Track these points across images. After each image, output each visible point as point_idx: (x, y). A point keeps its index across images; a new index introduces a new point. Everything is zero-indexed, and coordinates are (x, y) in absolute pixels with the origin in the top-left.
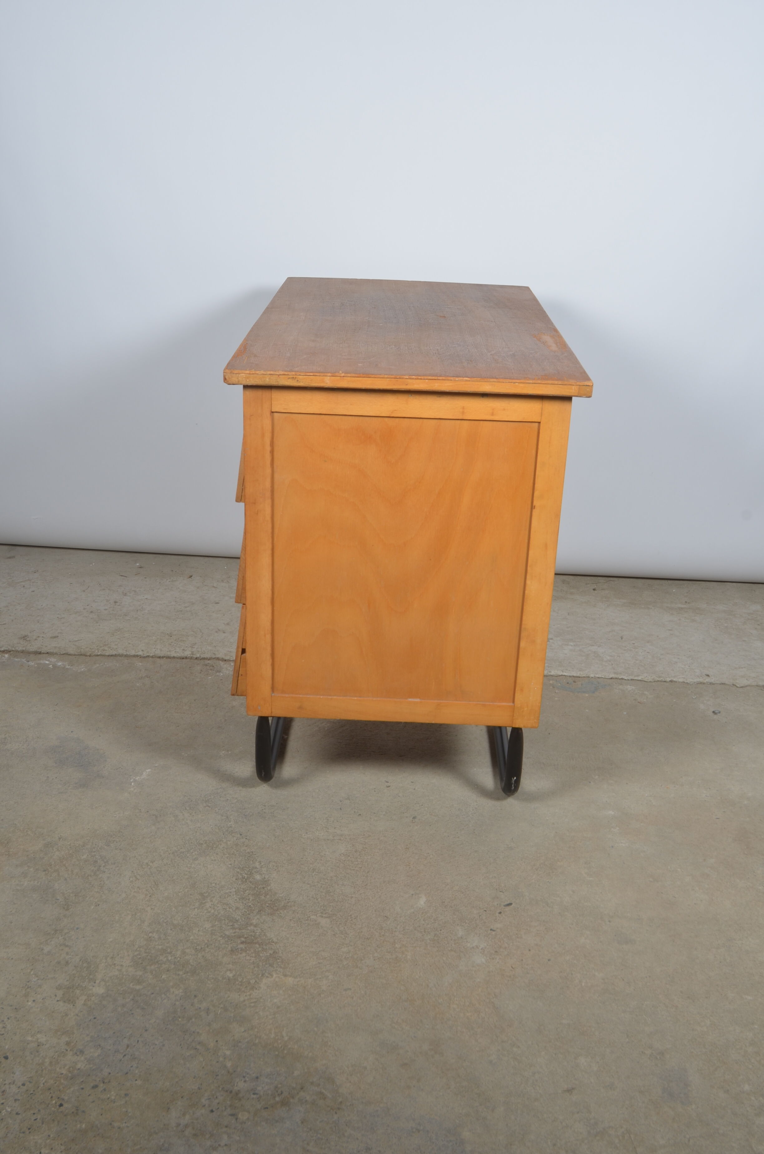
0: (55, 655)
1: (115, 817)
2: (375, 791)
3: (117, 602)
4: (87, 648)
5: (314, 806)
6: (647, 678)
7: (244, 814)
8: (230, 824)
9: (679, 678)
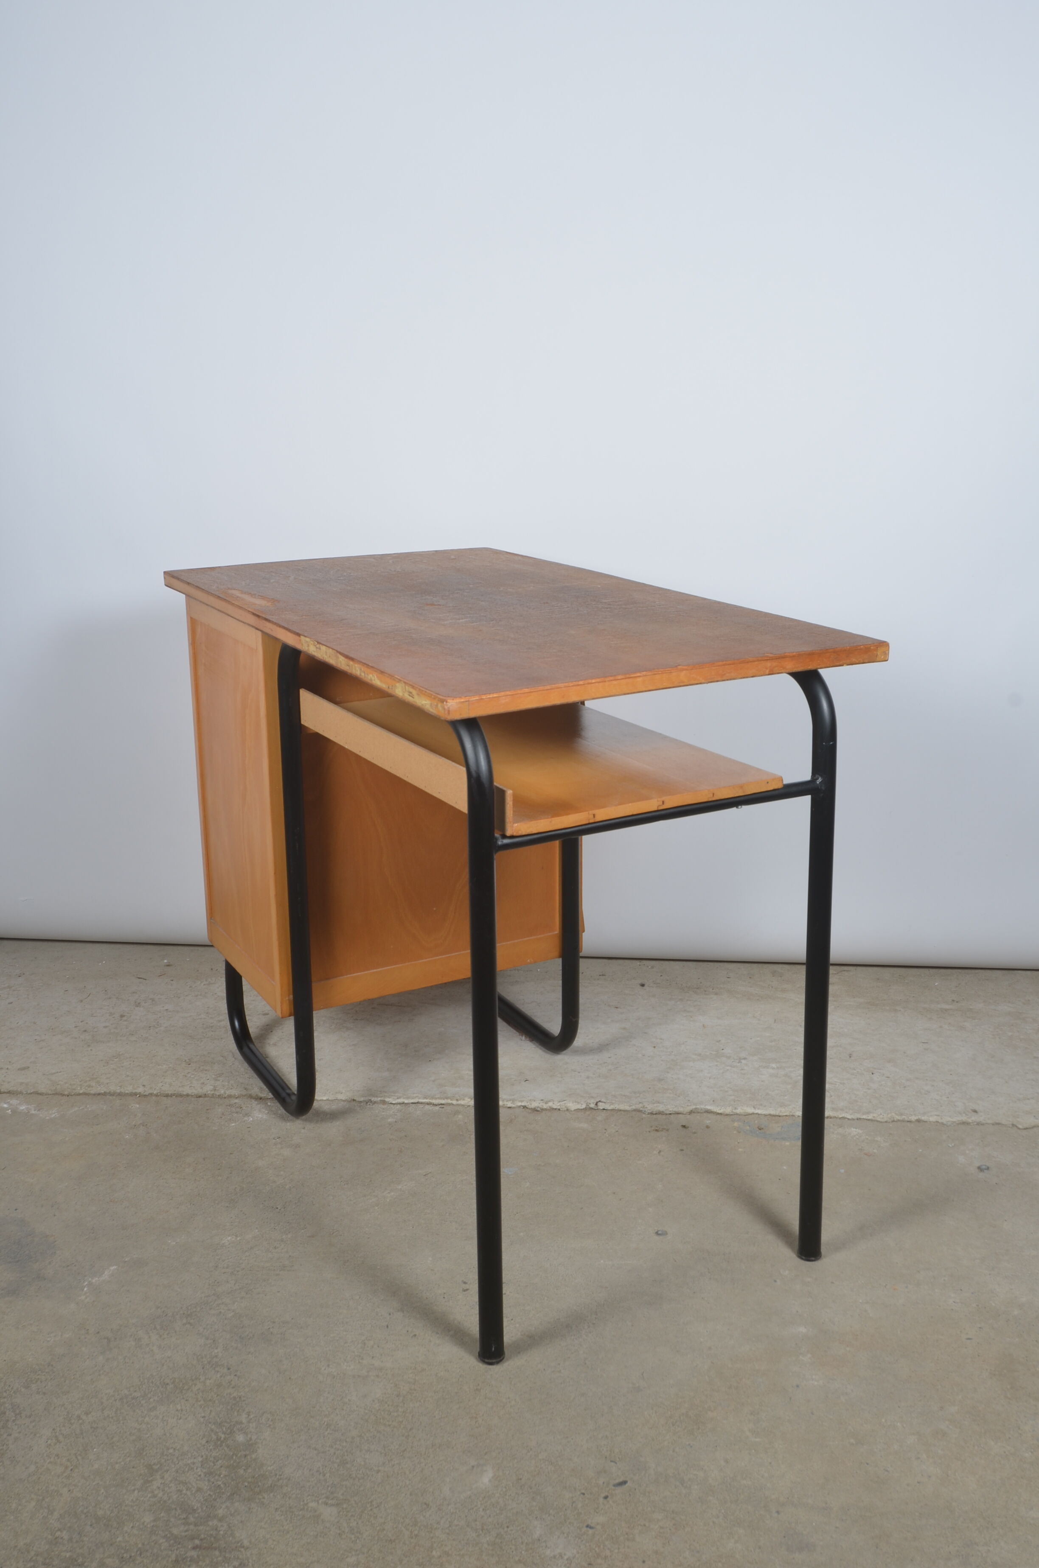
0: (19, 1095)
1: (48, 1341)
2: (444, 1298)
3: (124, 1016)
4: (66, 1083)
5: (347, 1323)
6: (881, 1116)
7: (241, 1336)
8: (216, 1351)
9: (931, 1116)
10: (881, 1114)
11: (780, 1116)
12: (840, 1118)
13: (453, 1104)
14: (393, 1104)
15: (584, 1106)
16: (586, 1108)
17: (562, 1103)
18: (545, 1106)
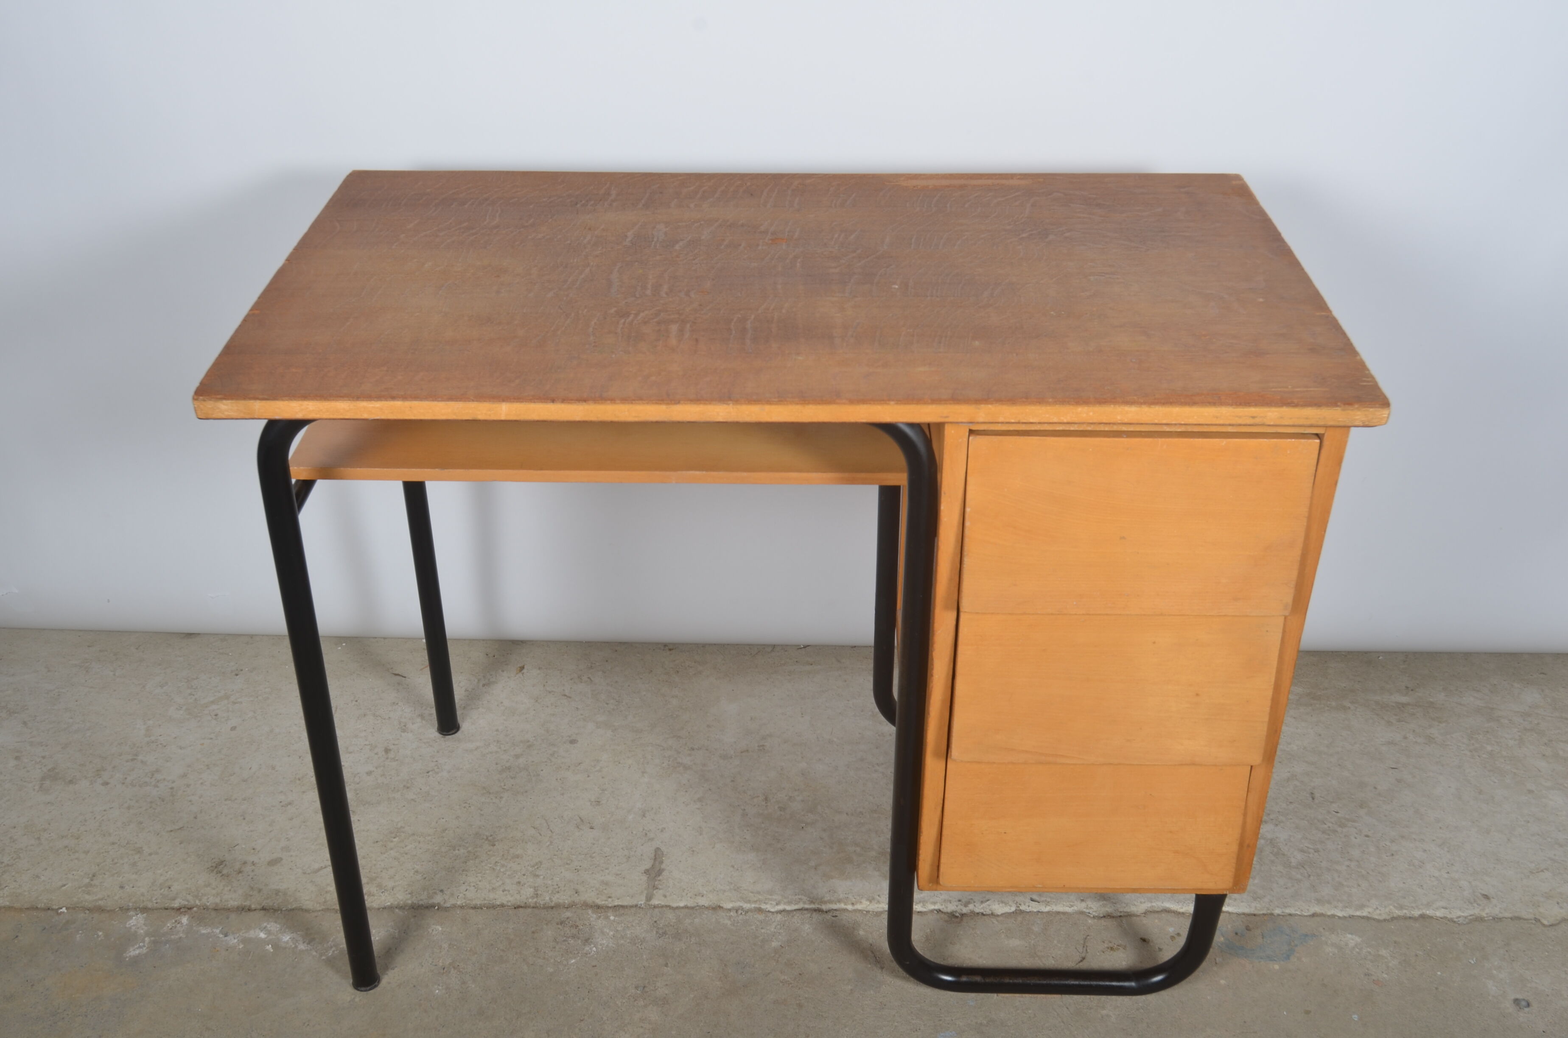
0: (276, 915)
9: (1437, 909)
10: (1377, 908)
11: (1255, 915)
12: (1329, 916)
13: (847, 910)
14: (771, 912)
15: (1013, 909)
16: (1016, 910)
17: (984, 905)
18: (965, 910)
